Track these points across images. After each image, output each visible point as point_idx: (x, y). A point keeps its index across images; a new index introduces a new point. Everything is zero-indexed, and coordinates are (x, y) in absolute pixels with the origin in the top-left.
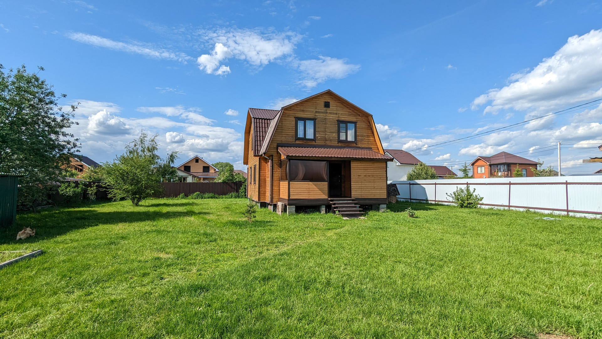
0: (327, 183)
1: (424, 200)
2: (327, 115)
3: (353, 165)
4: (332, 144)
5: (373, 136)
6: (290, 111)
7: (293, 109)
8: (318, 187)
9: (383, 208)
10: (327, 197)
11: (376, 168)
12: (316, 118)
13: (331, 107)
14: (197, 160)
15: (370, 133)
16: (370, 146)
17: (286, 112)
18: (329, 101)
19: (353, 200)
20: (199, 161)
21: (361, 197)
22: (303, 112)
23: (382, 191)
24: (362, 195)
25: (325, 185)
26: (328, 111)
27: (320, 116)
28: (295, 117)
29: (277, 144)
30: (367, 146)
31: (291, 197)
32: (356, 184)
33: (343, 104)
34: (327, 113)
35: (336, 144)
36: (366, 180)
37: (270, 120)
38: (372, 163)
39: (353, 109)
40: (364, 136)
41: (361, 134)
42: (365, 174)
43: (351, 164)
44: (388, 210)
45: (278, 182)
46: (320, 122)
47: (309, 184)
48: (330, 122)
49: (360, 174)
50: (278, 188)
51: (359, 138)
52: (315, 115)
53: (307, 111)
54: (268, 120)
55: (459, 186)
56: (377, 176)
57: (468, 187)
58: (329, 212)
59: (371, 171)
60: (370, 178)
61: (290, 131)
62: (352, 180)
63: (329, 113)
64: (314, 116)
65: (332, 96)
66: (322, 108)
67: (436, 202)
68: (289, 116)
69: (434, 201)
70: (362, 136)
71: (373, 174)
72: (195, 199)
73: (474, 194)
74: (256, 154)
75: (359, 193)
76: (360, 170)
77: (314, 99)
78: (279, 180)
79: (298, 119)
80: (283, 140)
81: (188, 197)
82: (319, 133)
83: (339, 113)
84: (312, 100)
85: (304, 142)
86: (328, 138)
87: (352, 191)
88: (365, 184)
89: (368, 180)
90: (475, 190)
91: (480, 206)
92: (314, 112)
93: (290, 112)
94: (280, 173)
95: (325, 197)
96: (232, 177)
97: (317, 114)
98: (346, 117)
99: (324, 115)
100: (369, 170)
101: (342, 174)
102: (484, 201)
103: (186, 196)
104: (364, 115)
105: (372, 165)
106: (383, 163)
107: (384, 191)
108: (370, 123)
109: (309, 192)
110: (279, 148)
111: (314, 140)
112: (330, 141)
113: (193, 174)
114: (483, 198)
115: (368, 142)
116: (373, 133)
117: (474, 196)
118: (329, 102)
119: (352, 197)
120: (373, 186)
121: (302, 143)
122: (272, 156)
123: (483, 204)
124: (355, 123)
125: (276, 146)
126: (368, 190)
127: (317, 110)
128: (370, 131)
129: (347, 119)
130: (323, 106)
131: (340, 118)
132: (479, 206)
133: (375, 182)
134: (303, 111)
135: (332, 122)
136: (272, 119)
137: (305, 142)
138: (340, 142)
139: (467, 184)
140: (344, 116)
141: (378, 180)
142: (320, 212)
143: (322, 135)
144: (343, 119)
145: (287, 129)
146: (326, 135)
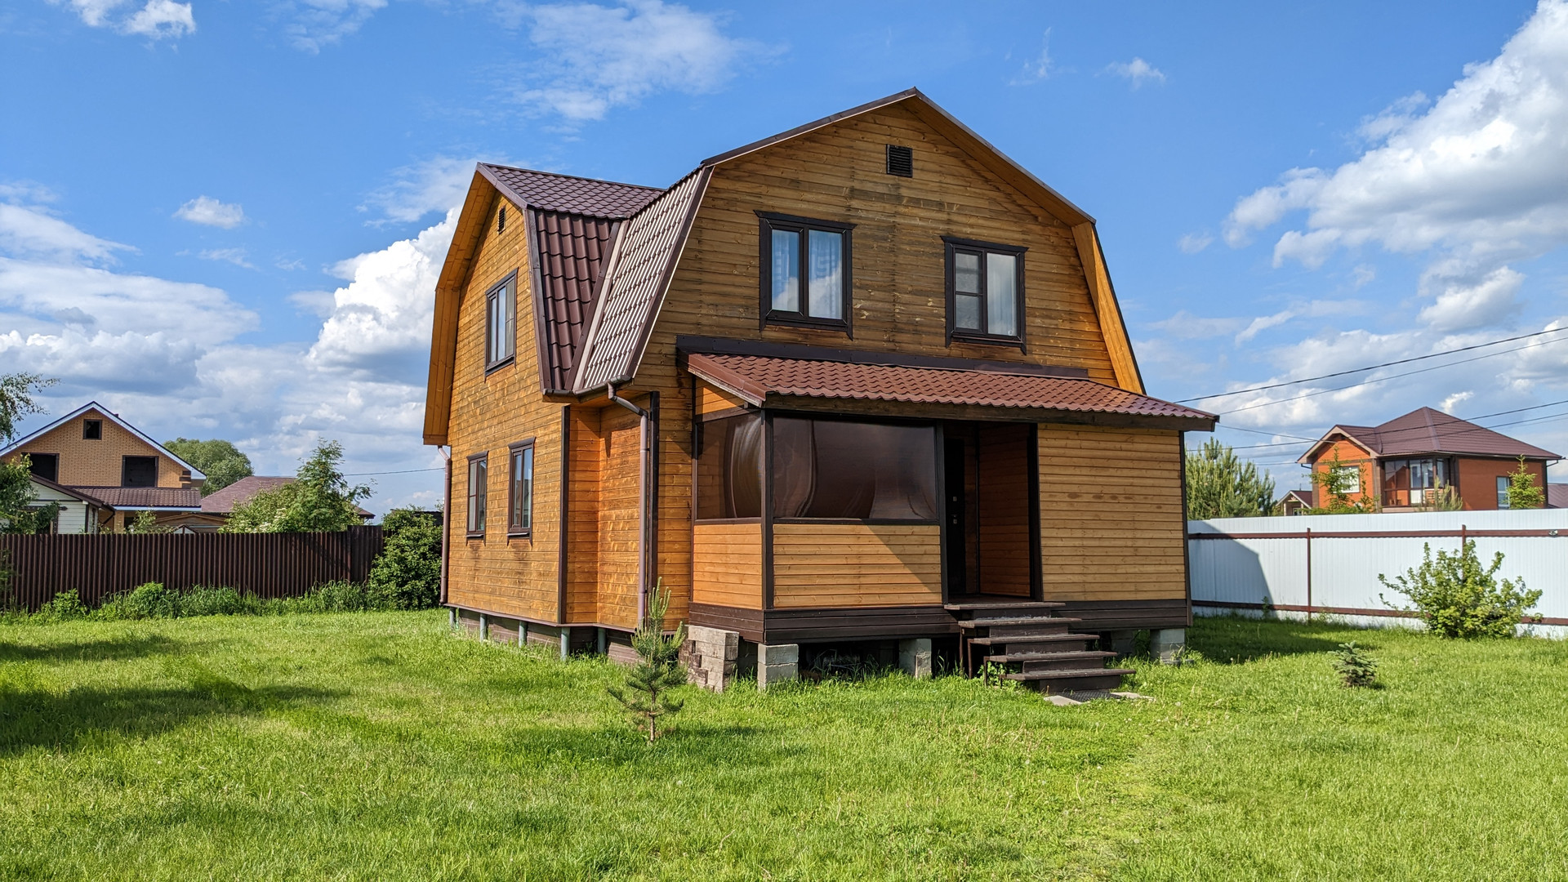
0: (936, 530)
1: (1258, 607)
2: (902, 209)
3: (1049, 445)
4: (924, 349)
5: (1093, 318)
6: (738, 179)
7: (752, 174)
8: (899, 549)
9: (1175, 647)
10: (936, 599)
11: (1140, 460)
12: (853, 221)
13: (914, 176)
14: (93, 425)
15: (1078, 300)
16: (1082, 362)
17: (721, 184)
18: (907, 144)
19: (1054, 612)
20: (105, 430)
21: (1082, 598)
22: (797, 189)
23: (1169, 568)
24: (1088, 587)
25: (928, 541)
26: (904, 192)
27: (869, 213)
28: (757, 213)
29: (680, 338)
30: (1066, 362)
31: (782, 601)
32: (1061, 533)
33: (969, 162)
34: (899, 198)
35: (935, 344)
36: (1102, 516)
37: (611, 222)
38: (1124, 438)
39: (1009, 190)
40: (1054, 314)
41: (1044, 304)
42: (1097, 490)
43: (1040, 442)
44: (1196, 656)
45: (685, 525)
46: (870, 242)
47: (858, 536)
48: (911, 243)
49: (1075, 489)
50: (684, 557)
51: (1034, 322)
52: (849, 208)
53: (812, 186)
54: (599, 221)
55: (1436, 544)
56: (1146, 496)
57: (1470, 548)
58: (949, 671)
59: (1119, 473)
60: (1117, 507)
61: (738, 280)
62: (1043, 515)
63: (911, 199)
64: (843, 211)
65: (921, 120)
66: (875, 175)
67: (1315, 616)
68: (731, 204)
69: (1303, 609)
70: (1048, 314)
71: (1130, 490)
72: (140, 617)
73: (1497, 577)
74: (553, 386)
75: (1076, 578)
76: (1078, 471)
77: (842, 132)
78: (689, 519)
79: (772, 221)
80: (704, 321)
81: (97, 606)
82: (864, 293)
83: (951, 205)
84: (836, 134)
85: (801, 334)
86: (905, 319)
87: (1045, 569)
88: (1099, 534)
89: (1109, 516)
90: (1500, 560)
91: (1526, 626)
92: (846, 191)
93: (739, 186)
94: (694, 481)
95: (929, 595)
96: (332, 507)
97: (855, 203)
98: (981, 222)
99: (889, 208)
100: (1112, 472)
101: (967, 487)
102: (1542, 608)
103: (90, 602)
104: (1054, 217)
105: (1124, 446)
106: (1167, 440)
107: (1174, 568)
108: (1078, 256)
109: (859, 575)
110: (695, 358)
111: (842, 326)
112: (916, 332)
113: (88, 492)
114: (1540, 593)
115: (1072, 341)
116: (1091, 301)
117: (1499, 588)
118: (908, 152)
119: (1046, 597)
120: (1129, 543)
121: (792, 337)
122: (654, 396)
123: (1541, 621)
124: (1018, 252)
125: (671, 350)
126: (1109, 561)
127: (857, 185)
128: (1078, 293)
129: (985, 232)
130: (883, 168)
131: (954, 228)
132: (1521, 628)
133: (1137, 525)
134: (795, 184)
135: (923, 244)
136: (620, 220)
137: (806, 336)
138: (957, 340)
139: (1464, 533)
140: (972, 221)
141: (1149, 517)
142: (909, 671)
143: (880, 305)
144: (969, 230)
145: (724, 269)
146: (894, 302)
